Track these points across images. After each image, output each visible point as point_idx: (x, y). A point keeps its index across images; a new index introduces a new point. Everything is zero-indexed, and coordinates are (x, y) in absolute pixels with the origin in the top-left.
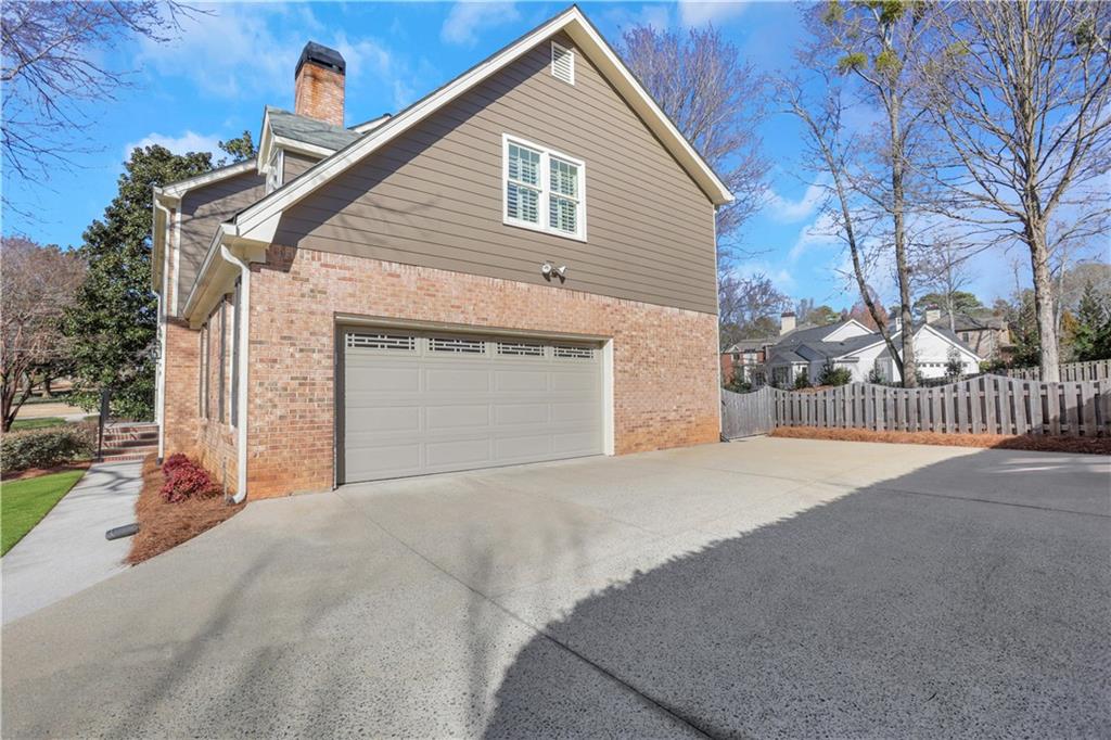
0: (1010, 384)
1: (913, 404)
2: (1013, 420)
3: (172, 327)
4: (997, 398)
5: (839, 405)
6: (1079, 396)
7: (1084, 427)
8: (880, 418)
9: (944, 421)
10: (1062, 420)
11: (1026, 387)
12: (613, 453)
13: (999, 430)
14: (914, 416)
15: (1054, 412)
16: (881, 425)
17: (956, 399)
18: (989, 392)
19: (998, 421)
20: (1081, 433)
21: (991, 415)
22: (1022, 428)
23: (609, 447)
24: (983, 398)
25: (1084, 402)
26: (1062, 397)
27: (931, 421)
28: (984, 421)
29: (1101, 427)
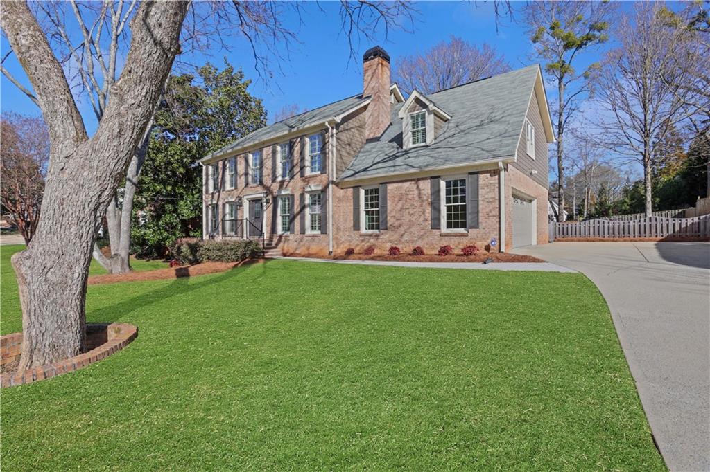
0: (662, 219)
1: (621, 227)
2: (662, 232)
3: (334, 186)
4: (656, 224)
5: (587, 228)
6: (687, 223)
7: (688, 234)
8: (606, 232)
9: (634, 233)
10: (680, 231)
11: (668, 220)
12: (536, 244)
13: (656, 236)
14: (621, 232)
15: (677, 229)
16: (606, 236)
17: (640, 225)
18: (653, 222)
19: (656, 232)
20: (686, 236)
21: (653, 230)
22: (665, 234)
23: (534, 242)
24: (651, 225)
25: (688, 225)
26: (680, 224)
27: (629, 233)
28: (651, 233)
29: (693, 234)
